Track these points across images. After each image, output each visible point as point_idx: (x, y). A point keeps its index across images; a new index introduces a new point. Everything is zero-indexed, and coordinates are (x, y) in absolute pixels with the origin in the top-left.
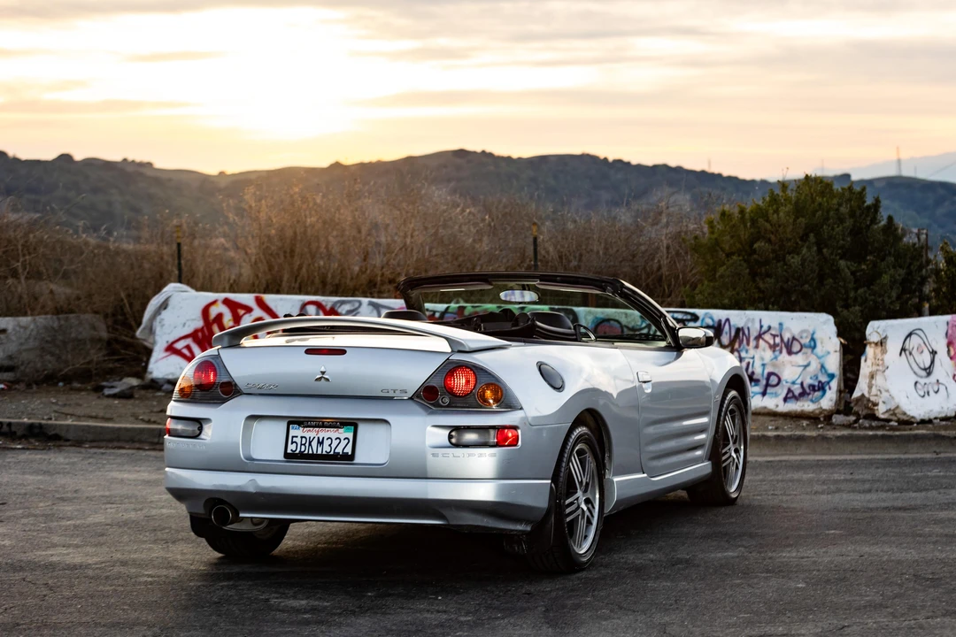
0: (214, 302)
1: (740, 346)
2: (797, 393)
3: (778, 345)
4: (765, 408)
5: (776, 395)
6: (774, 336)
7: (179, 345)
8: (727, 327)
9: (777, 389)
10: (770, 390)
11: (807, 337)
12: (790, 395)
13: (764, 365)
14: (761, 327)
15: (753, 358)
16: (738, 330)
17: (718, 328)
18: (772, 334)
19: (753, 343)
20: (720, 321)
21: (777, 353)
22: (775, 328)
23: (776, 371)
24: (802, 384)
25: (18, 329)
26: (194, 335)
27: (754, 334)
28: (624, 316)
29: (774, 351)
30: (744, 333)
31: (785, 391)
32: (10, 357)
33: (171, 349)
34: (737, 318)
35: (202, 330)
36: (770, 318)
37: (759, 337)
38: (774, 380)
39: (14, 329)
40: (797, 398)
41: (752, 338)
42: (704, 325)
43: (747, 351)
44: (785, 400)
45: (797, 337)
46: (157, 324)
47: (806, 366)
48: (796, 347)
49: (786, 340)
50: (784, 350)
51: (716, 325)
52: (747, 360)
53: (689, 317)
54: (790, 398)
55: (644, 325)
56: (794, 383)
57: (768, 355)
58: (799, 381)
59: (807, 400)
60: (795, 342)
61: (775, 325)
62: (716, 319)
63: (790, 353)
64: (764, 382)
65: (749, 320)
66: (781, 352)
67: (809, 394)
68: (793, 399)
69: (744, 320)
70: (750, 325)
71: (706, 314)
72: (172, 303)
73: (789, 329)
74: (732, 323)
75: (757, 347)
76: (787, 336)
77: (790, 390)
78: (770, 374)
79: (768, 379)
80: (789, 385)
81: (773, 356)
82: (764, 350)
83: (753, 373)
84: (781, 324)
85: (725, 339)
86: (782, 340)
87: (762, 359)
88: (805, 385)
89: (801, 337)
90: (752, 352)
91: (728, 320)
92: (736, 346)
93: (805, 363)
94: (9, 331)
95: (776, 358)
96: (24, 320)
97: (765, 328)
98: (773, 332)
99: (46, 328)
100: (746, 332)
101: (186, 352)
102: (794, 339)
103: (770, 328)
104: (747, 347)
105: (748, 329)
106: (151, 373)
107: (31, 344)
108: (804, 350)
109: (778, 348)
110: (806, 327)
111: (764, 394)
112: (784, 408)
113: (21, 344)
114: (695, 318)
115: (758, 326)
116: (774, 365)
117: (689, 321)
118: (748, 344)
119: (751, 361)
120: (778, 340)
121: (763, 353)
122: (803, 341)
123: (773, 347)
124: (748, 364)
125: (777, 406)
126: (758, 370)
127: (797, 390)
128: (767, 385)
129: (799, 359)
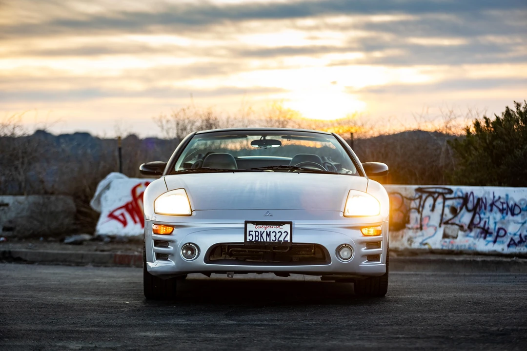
0: (139, 185)
1: (480, 210)
2: (516, 241)
3: (505, 209)
4: (495, 251)
5: (503, 242)
6: (502, 203)
7: (117, 213)
8: (471, 198)
9: (504, 239)
10: (499, 239)
11: (524, 204)
12: (512, 242)
13: (495, 223)
14: (494, 197)
15: (489, 218)
16: (479, 200)
17: (465, 199)
18: (501, 202)
19: (488, 208)
20: (467, 194)
21: (504, 215)
22: (503, 198)
23: (504, 227)
24: (520, 235)
25: (16, 203)
26: (126, 207)
27: (489, 202)
28: (404, 190)
29: (502, 213)
30: (483, 202)
31: (509, 240)
32: (10, 222)
33: (111, 216)
34: (479, 191)
35: (131, 203)
36: (499, 191)
37: (492, 205)
38: (502, 233)
39: (13, 203)
40: (516, 244)
41: (488, 205)
42: (456, 196)
43: (484, 214)
44: (509, 246)
45: (518, 203)
46: (102, 199)
47: (523, 224)
48: (517, 211)
49: (510, 206)
50: (509, 213)
51: (464, 196)
52: (484, 220)
53: (446, 191)
54: (512, 244)
55: (417, 196)
56: (515, 234)
57: (498, 216)
58: (519, 233)
59: (523, 246)
60: (516, 208)
61: (503, 196)
62: (464, 192)
63: (513, 214)
64: (495, 234)
65: (486, 193)
66: (507, 214)
67: (524, 242)
68: (514, 246)
69: (483, 192)
70: (487, 196)
71: (458, 189)
72: (113, 185)
73: (512, 199)
74: (475, 194)
75: (491, 210)
76: (511, 203)
77: (512, 239)
78: (499, 229)
79: (498, 232)
80: (512, 236)
81: (501, 217)
82: (496, 213)
83: (488, 228)
84: (507, 195)
85: (470, 206)
86: (508, 205)
87: (494, 219)
88: (522, 236)
89: (521, 204)
90: (488, 214)
91: (472, 193)
92: (478, 210)
93: (523, 221)
94: (11, 204)
95: (504, 218)
96: (21, 198)
97: (497, 198)
98: (502, 200)
99: (34, 203)
100: (484, 201)
101: (121, 218)
102: (516, 205)
103: (500, 198)
104: (484, 211)
105: (486, 199)
106: (98, 231)
107: (25, 213)
108: (522, 212)
109: (505, 212)
110: (524, 197)
111: (495, 242)
112: (507, 251)
113: (18, 213)
114: (451, 192)
115: (492, 197)
116: (502, 223)
117: (446, 193)
118: (485, 208)
119: (487, 220)
120: (505, 206)
121: (495, 215)
122: (521, 207)
123: (502, 211)
124: (485, 222)
125: (503, 250)
126: (492, 226)
127: (517, 239)
128: (498, 236)
129: (519, 218)
